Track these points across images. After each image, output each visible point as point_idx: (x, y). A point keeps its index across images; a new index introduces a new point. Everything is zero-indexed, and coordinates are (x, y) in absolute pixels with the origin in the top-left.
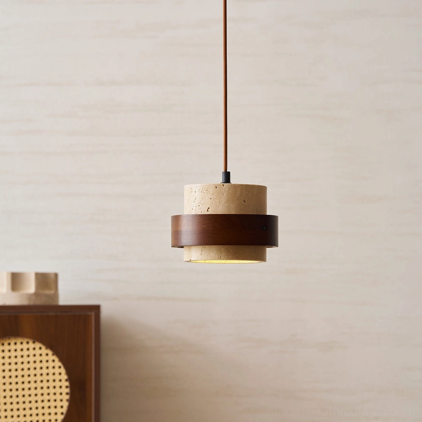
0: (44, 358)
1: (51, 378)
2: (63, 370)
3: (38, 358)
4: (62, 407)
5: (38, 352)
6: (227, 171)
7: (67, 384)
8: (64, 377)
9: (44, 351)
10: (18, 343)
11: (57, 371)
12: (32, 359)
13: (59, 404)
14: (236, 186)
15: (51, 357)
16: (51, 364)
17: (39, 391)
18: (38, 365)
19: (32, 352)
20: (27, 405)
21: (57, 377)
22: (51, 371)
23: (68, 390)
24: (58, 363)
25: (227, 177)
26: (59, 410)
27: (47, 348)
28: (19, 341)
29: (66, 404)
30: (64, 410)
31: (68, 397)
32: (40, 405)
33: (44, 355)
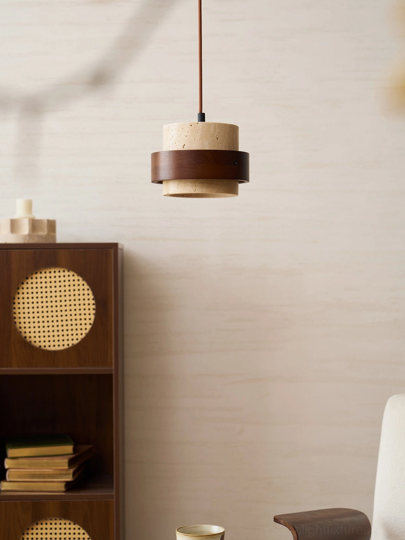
0: (76, 283)
1: (81, 297)
2: (90, 292)
3: (72, 283)
4: (90, 319)
5: (71, 278)
6: (203, 112)
7: (94, 302)
8: (91, 297)
9: (76, 277)
10: (57, 272)
11: (86, 292)
12: (67, 283)
13: (87, 317)
14: (209, 125)
15: (81, 282)
16: (81, 287)
17: (73, 308)
18: (72, 288)
19: (67, 278)
20: (64, 318)
21: (86, 297)
22: (81, 292)
23: (94, 307)
24: (86, 287)
25: (202, 117)
26: (88, 322)
27: (78, 276)
28: (57, 271)
29: (93, 317)
30: (92, 321)
31: (94, 312)
32: (73, 317)
33: (76, 280)
